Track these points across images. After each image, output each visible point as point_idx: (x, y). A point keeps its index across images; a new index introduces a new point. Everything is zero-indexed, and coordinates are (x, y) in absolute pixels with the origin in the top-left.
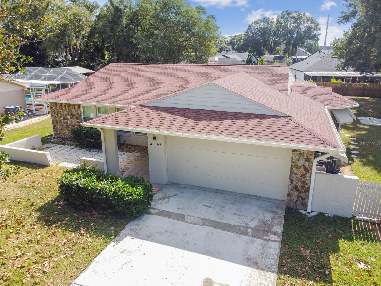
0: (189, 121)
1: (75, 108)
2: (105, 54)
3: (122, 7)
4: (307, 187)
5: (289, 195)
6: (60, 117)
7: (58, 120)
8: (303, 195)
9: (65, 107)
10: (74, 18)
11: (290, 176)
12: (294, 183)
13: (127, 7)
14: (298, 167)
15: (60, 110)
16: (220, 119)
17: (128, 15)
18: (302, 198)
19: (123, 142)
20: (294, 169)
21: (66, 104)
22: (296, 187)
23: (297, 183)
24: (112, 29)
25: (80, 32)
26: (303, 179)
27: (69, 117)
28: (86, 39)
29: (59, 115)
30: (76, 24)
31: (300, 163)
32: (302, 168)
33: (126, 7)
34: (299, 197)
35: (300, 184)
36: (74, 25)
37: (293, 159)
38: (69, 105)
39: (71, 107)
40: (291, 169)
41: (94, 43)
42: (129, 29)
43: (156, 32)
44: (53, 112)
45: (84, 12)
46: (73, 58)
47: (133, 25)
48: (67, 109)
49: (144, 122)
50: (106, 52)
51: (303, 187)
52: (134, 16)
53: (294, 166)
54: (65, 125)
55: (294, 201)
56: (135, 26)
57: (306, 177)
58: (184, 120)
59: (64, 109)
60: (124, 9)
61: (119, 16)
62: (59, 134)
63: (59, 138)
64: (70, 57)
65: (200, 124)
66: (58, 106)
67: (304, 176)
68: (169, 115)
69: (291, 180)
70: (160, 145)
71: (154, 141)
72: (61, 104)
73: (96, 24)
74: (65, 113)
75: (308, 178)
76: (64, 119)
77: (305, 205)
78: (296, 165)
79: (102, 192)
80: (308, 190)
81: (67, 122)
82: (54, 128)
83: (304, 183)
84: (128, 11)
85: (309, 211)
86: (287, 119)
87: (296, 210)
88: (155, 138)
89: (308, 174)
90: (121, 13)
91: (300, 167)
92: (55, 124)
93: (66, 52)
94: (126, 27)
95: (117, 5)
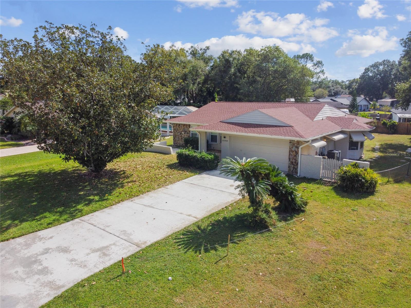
0: (241, 128)
1: (187, 127)
2: (216, 98)
3: (231, 59)
4: (297, 162)
5: (289, 167)
6: (178, 133)
7: (177, 135)
8: (296, 167)
9: (182, 126)
10: (193, 69)
11: (289, 156)
12: (291, 160)
13: (236, 59)
14: (293, 152)
15: (179, 128)
16: (258, 127)
17: (237, 65)
18: (295, 169)
19: (212, 149)
20: (291, 152)
21: (182, 124)
22: (292, 162)
23: (292, 160)
24: (222, 77)
25: (196, 79)
26: (295, 158)
27: (183, 133)
28: (201, 85)
29: (178, 131)
30: (194, 73)
31: (293, 150)
32: (294, 152)
33: (234, 59)
34: (294, 168)
35: (294, 161)
36: (192, 74)
37: (290, 147)
38: (184, 125)
39: (185, 127)
40: (289, 152)
41: (207, 88)
42: (236, 77)
43: (258, 79)
44: (174, 130)
45: (201, 64)
46: (189, 100)
47: (240, 73)
48: (183, 128)
49: (220, 128)
50: (216, 96)
51: (295, 162)
52: (241, 66)
53: (291, 151)
54: (180, 138)
55: (291, 170)
56: (241, 74)
57: (296, 157)
58: (239, 127)
59: (181, 128)
60: (233, 61)
61: (229, 66)
62: (176, 143)
63: (176, 146)
64: (187, 100)
65: (246, 129)
66: (177, 126)
67: (295, 156)
68: (233, 126)
69: (290, 159)
70: (227, 141)
71: (225, 139)
72: (179, 125)
73: (209, 73)
74: (181, 130)
75: (297, 157)
76: (180, 134)
77: (297, 173)
78: (292, 150)
79: (195, 157)
80: (297, 164)
81: (182, 136)
82: (174, 140)
83: (295, 160)
84: (236, 62)
85: (298, 175)
86: (290, 128)
87: (293, 175)
88: (225, 137)
89: (298, 155)
90: (230, 64)
91: (293, 151)
92: (175, 137)
93: (184, 96)
94: (233, 75)
95: (227, 58)
